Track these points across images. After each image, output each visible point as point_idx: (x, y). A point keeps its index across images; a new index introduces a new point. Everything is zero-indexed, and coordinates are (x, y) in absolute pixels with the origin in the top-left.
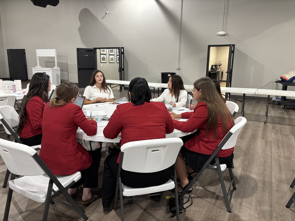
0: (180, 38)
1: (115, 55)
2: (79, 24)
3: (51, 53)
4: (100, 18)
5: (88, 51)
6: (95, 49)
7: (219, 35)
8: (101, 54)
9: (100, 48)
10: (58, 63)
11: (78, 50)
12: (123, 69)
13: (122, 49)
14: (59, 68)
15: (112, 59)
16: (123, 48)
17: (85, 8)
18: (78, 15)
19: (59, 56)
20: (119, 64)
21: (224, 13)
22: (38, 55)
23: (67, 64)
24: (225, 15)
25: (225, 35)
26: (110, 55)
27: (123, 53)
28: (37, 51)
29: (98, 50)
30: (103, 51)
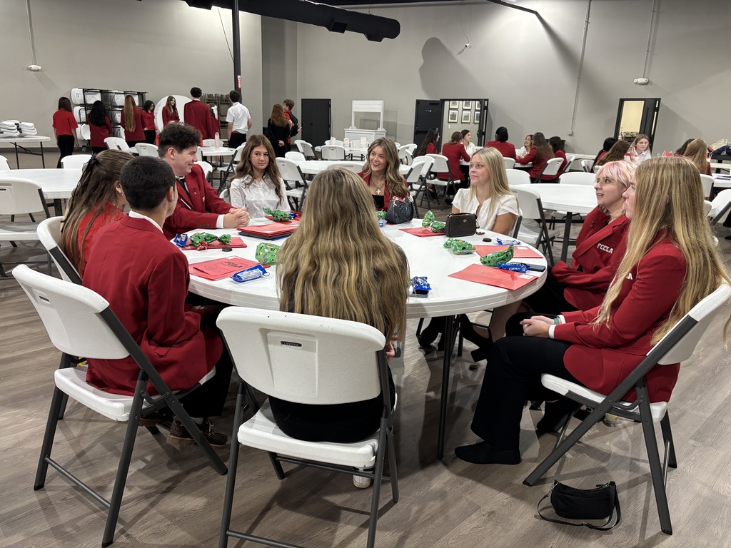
0: (578, 87)
1: (473, 110)
2: (421, 62)
3: (375, 106)
4: (455, 53)
5: (433, 103)
6: (443, 101)
7: (636, 83)
8: (450, 109)
9: (449, 100)
10: (384, 122)
11: (418, 102)
12: (484, 134)
13: (486, 102)
14: (384, 130)
15: (466, 117)
16: (487, 100)
17: (434, 36)
18: (422, 48)
19: (386, 112)
20: (478, 125)
21: (648, 51)
22: (354, 110)
23: (396, 124)
24: (649, 53)
25: (647, 84)
26: (463, 110)
27: (486, 108)
28: (355, 103)
29: (447, 103)
30: (454, 104)
